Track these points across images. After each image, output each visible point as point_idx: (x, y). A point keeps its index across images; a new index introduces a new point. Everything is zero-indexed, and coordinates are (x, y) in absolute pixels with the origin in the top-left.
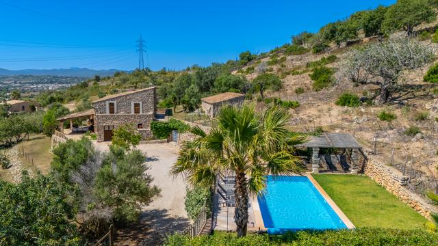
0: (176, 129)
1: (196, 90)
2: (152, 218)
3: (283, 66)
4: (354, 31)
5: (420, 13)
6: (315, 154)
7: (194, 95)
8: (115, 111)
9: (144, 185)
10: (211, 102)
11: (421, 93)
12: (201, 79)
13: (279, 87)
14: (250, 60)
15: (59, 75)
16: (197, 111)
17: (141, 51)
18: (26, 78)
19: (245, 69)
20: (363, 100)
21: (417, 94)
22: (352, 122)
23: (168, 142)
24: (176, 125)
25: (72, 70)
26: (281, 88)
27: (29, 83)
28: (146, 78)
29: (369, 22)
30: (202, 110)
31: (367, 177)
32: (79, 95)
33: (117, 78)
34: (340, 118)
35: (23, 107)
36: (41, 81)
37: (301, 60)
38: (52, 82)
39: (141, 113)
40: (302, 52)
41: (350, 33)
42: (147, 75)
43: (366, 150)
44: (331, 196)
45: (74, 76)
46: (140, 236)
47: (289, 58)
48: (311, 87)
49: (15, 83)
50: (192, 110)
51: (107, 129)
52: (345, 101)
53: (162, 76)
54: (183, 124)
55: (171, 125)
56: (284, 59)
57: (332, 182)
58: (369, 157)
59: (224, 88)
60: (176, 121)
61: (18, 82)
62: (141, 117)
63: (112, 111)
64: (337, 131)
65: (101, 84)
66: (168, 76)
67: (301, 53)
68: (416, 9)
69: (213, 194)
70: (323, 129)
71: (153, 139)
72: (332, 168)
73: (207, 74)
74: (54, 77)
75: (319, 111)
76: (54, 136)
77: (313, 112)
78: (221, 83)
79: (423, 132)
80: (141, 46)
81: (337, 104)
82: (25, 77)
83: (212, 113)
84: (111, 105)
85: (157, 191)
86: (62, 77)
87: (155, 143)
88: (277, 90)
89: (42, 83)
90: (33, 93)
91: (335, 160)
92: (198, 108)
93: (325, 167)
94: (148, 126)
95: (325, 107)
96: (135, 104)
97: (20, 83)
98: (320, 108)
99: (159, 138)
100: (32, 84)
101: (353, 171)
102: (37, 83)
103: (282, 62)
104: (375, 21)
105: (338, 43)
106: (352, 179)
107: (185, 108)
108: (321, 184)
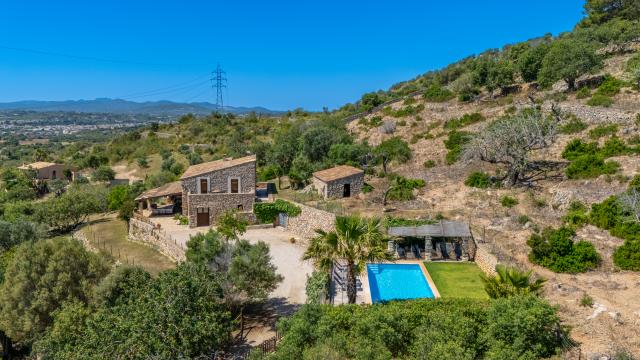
0: (284, 212)
1: (306, 160)
2: (273, 305)
3: (419, 119)
4: (510, 76)
5: (581, 62)
6: (428, 243)
7: (303, 168)
8: (209, 190)
9: (270, 273)
10: (324, 179)
11: (554, 173)
12: (311, 144)
13: (406, 157)
14: (376, 103)
15: (78, 111)
16: (308, 188)
17: (219, 86)
18: (24, 116)
19: (369, 118)
20: (494, 180)
21: (550, 174)
22: (475, 207)
23: (274, 227)
24: (285, 207)
25: (98, 101)
26: (408, 158)
27: (29, 124)
28: (228, 128)
29: (527, 65)
30: (313, 186)
31: (476, 264)
32: (130, 153)
33: (184, 126)
34: (464, 202)
35: (54, 172)
36: (48, 120)
37: (442, 110)
38: (67, 123)
39: (239, 192)
40: (445, 97)
41: (505, 77)
42: (231, 124)
43: (478, 238)
44: (435, 282)
45: (102, 112)
46: (266, 319)
47: (428, 106)
48: (443, 160)
49: (8, 123)
50: (301, 186)
51: (200, 211)
52: (475, 180)
53: (252, 124)
54: (293, 206)
55: (278, 207)
56: (421, 108)
57: (441, 270)
58: (478, 245)
59: (340, 160)
60: (284, 202)
61: (11, 122)
62: (242, 197)
63: (204, 191)
64: (458, 217)
65: (160, 134)
66: (260, 125)
67: (443, 100)
68: (577, 57)
69: (330, 280)
70: (443, 215)
71: (257, 223)
72: (445, 256)
73: (319, 138)
74: (71, 114)
75: (446, 192)
76: (133, 220)
77: (438, 193)
78: (336, 153)
79: (533, 219)
80: (219, 78)
81: (466, 184)
82: (22, 114)
83: (326, 192)
84: (204, 182)
85: (280, 279)
86: (82, 114)
87: (259, 228)
88: (405, 162)
89: (50, 124)
90: (39, 141)
91: (450, 248)
92: (308, 183)
93: (440, 254)
94: (250, 208)
95: (452, 187)
96: (232, 181)
97: (15, 123)
98: (446, 189)
99: (263, 222)
100: (35, 125)
101: (464, 259)
102: (42, 124)
103: (418, 112)
104: (534, 65)
105: (490, 90)
106: (461, 267)
107: (293, 184)
108: (430, 272)
